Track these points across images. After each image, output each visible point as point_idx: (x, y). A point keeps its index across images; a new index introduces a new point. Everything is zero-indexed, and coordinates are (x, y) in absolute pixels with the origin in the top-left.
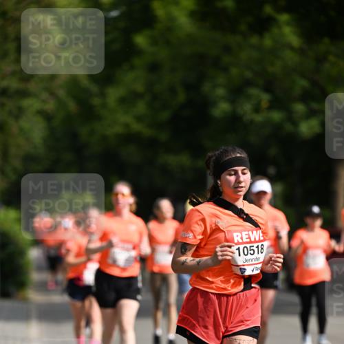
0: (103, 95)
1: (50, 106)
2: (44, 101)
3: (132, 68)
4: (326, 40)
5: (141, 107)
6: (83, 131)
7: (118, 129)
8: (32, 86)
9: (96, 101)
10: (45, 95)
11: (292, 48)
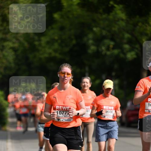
0: (40, 40)
1: (16, 45)
2: (14, 43)
3: (52, 28)
4: (138, 17)
5: (56, 46)
6: (31, 56)
7: (46, 55)
8: (9, 36)
9: (36, 43)
10: (14, 40)
11: (122, 20)
